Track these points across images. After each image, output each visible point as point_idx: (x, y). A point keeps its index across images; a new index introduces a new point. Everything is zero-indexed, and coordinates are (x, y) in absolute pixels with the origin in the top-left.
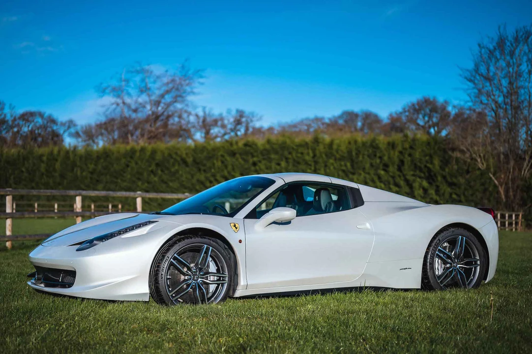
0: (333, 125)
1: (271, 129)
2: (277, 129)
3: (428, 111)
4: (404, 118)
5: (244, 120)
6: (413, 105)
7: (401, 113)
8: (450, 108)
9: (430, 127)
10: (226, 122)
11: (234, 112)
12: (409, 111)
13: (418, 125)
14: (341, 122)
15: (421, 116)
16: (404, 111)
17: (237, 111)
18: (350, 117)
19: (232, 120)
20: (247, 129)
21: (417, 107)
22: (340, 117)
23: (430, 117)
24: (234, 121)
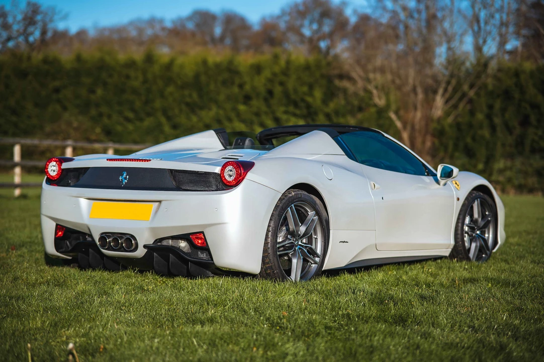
0: (177, 32)
1: (82, 34)
2: (92, 33)
3: (316, 14)
4: (282, 25)
5: (39, 18)
6: (296, 5)
7: (279, 17)
8: (348, 12)
9: (319, 39)
10: (10, 20)
11: (23, 5)
12: (290, 14)
13: (302, 35)
14: (190, 26)
15: (306, 22)
16: (284, 13)
17: (29, 4)
18: (204, 19)
19: (20, 17)
20: (44, 32)
21: (301, 8)
22: (190, 18)
23: (320, 24)
24: (24, 19)
